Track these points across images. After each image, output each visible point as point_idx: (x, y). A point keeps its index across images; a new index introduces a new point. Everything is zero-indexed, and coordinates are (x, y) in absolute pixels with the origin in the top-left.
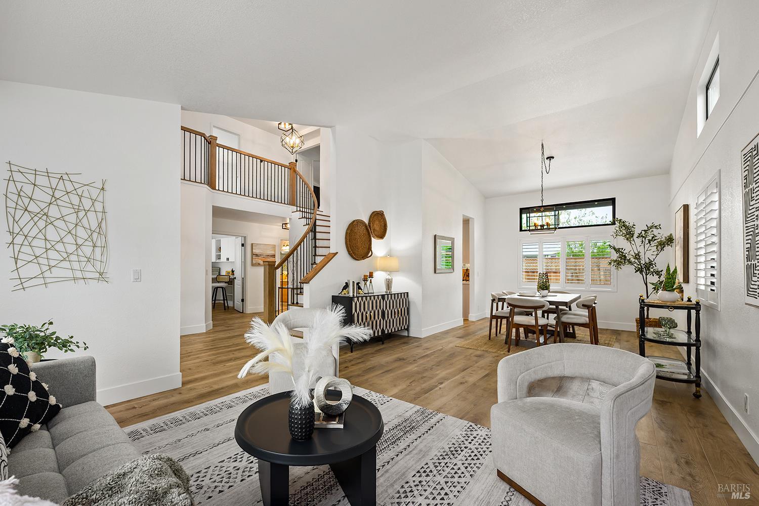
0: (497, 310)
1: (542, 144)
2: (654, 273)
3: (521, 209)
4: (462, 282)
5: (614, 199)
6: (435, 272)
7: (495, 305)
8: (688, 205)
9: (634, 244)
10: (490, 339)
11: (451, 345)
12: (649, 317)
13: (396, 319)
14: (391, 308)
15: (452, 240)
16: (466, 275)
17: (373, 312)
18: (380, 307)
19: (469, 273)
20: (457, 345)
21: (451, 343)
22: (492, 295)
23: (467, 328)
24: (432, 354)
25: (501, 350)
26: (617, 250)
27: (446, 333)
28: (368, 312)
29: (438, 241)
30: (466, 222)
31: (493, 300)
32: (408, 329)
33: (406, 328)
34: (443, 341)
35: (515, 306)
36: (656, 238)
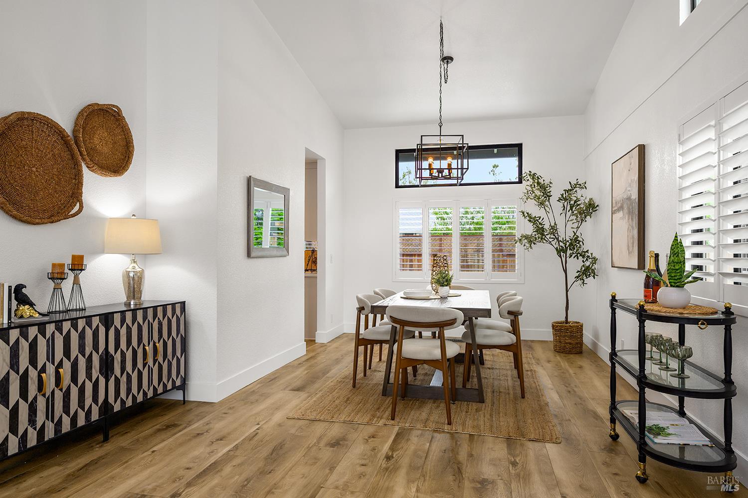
0: (366, 327)
1: (441, 24)
2: (579, 255)
3: (398, 152)
4: (302, 274)
5: (521, 144)
6: (249, 255)
7: (363, 317)
8: (644, 146)
9: (550, 211)
10: (354, 386)
11: (278, 417)
12: (569, 320)
13: (150, 371)
14: (135, 342)
15: (285, 192)
16: (312, 261)
17: (67, 365)
18: (96, 347)
19: (316, 258)
20: (291, 415)
21: (277, 409)
22: (359, 300)
23: (313, 362)
24: (227, 458)
25: (378, 414)
26: (533, 220)
27: (271, 380)
28: (50, 369)
29: (256, 190)
30: (312, 165)
31: (361, 310)
32: (183, 387)
33: (178, 383)
34: (262, 407)
35: (403, 323)
36: (578, 203)
